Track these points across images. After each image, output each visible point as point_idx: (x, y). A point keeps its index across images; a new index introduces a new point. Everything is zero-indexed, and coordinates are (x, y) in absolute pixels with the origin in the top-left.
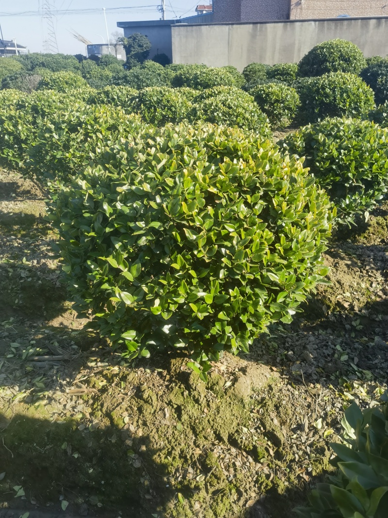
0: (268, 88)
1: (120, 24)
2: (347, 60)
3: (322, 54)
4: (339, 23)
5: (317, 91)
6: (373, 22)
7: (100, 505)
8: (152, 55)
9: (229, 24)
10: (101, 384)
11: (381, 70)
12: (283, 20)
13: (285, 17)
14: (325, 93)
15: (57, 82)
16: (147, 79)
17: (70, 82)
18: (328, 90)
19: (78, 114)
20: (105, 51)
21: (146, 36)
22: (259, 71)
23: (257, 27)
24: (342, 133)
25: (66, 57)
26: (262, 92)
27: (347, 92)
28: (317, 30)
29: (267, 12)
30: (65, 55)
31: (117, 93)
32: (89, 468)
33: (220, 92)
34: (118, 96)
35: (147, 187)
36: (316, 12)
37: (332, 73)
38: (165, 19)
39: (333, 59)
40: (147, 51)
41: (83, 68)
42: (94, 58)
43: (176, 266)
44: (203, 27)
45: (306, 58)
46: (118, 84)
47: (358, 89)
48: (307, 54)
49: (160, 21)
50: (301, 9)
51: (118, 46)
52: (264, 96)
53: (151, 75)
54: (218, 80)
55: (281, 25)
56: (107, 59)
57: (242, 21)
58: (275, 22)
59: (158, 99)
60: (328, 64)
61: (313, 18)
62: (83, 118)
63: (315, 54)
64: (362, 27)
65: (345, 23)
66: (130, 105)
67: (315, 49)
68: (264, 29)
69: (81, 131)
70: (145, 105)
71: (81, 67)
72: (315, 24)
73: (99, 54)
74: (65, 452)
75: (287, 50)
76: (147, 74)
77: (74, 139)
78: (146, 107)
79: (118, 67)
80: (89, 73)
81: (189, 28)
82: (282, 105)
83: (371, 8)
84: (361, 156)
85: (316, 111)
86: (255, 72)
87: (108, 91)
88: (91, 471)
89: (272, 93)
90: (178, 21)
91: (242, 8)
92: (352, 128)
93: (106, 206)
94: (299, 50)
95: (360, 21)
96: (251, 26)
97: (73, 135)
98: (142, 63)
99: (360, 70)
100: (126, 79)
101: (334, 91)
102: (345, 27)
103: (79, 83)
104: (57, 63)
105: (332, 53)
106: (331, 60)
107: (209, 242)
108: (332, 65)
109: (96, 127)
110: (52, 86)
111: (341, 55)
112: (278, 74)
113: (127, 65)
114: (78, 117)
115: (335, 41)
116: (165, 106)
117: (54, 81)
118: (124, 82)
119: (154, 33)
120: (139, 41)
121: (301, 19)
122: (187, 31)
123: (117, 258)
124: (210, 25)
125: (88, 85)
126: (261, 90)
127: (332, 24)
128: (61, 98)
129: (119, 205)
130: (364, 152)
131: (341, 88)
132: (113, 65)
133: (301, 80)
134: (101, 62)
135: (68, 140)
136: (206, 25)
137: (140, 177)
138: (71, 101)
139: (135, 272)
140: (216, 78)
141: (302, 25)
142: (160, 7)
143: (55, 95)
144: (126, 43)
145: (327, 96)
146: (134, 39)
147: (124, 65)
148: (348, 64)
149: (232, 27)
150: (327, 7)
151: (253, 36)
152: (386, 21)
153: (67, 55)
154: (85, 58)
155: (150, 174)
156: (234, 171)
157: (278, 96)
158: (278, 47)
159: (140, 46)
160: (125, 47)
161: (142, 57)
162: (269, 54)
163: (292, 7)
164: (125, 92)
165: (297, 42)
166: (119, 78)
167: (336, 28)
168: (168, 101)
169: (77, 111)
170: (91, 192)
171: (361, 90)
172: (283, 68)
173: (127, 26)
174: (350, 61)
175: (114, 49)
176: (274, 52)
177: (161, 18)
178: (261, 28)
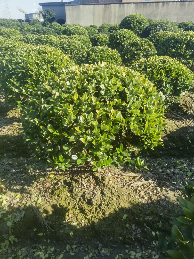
0: (98, 36)
1: (40, 4)
3: (129, 20)
4: (145, 4)
5: (114, 37)
6: (161, 4)
7: (16, 154)
8: (56, 19)
9: (93, 5)
10: (17, 127)
11: (152, 27)
12: (119, 3)
13: (120, 1)
15: (7, 33)
16: (48, 31)
17: (13, 33)
18: (118, 37)
19: (8, 44)
20: (35, 17)
21: (53, 10)
23: (106, 6)
25: (13, 21)
26: (96, 37)
28: (135, 8)
30: (13, 19)
31: (31, 37)
32: (13, 145)
33: (75, 37)
34: (31, 39)
35: (20, 61)
38: (64, 2)
39: (134, 22)
40: (54, 17)
41: (22, 26)
42: (27, 21)
43: (29, 81)
44: (80, 6)
45: (122, 22)
46: (35, 34)
47: (130, 36)
52: (97, 39)
53: (50, 29)
55: (118, 5)
56: (34, 21)
58: (115, 4)
59: (46, 40)
60: (131, 25)
61: (133, 2)
62: (10, 46)
63: (126, 20)
64: (156, 6)
65: (148, 4)
66: (35, 42)
67: (126, 18)
68: (110, 7)
69: (9, 50)
70: (41, 42)
71: (21, 26)
72: (134, 5)
73: (31, 18)
74: (5, 142)
75: (121, 17)
76: (48, 29)
77: (7, 53)
78: (42, 43)
79: (39, 25)
80: (23, 29)
81: (74, 6)
82: (104, 43)
85: (114, 46)
87: (27, 37)
88: (13, 146)
89: (100, 38)
90: (69, 3)
93: (9, 66)
95: (155, 3)
96: (104, 5)
97: (6, 52)
98: (51, 23)
100: (38, 32)
102: (148, 6)
103: (17, 34)
104: (9, 23)
105: (133, 20)
107: (36, 75)
108: (133, 25)
109: (14, 48)
110: (4, 35)
111: (137, 20)
113: (44, 24)
114: (8, 45)
116: (49, 43)
117: (5, 33)
118: (37, 33)
119: (57, 8)
120: (50, 12)
121: (128, 2)
122: (73, 8)
123: (13, 80)
124: (84, 5)
125: (21, 34)
126: (95, 37)
127: (142, 5)
128: (5, 40)
129: (13, 66)
131: (124, 36)
132: (36, 24)
134: (31, 23)
135: (5, 53)
136: (82, 5)
137: (19, 58)
138: (9, 41)
139: (19, 84)
140: (79, 31)
141: (128, 5)
143: (3, 39)
144: (43, 13)
145: (118, 39)
146: (47, 12)
147: (42, 24)
148: (140, 25)
149: (95, 6)
151: (105, 10)
152: (167, 4)
153: (14, 20)
154: (23, 21)
155: (21, 58)
156: (44, 57)
157: (102, 39)
158: (117, 16)
159: (50, 15)
160: (43, 15)
161: (51, 20)
162: (112, 19)
164: (34, 37)
166: (35, 31)
167: (144, 7)
168: (51, 41)
169: (8, 43)
170: (6, 63)
172: (114, 26)
173: (44, 5)
174: (141, 23)
175: (39, 16)
176: (115, 18)
177: (61, 1)
178: (108, 7)
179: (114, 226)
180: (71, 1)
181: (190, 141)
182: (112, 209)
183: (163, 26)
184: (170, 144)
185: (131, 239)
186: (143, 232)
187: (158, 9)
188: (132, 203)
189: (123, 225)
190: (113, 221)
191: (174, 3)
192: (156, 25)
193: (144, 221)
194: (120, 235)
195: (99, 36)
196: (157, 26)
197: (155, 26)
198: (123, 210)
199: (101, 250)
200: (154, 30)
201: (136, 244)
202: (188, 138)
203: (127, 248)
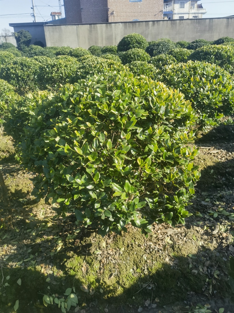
1: (11, 25)
2: (139, 43)
3: (128, 41)
4: (134, 24)
5: (128, 56)
6: (151, 23)
8: (33, 42)
9: (76, 25)
11: (155, 47)
13: (105, 20)
14: (131, 57)
21: (28, 31)
22: (97, 50)
23: (92, 26)
24: (137, 65)
27: (139, 56)
28: (123, 27)
29: (96, 18)
36: (122, 18)
37: (133, 49)
38: (36, 22)
40: (30, 40)
45: (120, 43)
48: (121, 41)
49: (34, 23)
50: (114, 16)
51: (7, 37)
54: (82, 53)
55: (104, 25)
57: (83, 23)
58: (101, 24)
60: (131, 45)
61: (121, 21)
64: (146, 26)
65: (137, 23)
67: (124, 38)
68: (95, 27)
72: (122, 25)
75: (109, 38)
81: (54, 27)
83: (149, 16)
84: (143, 71)
86: (95, 50)
90: (46, 23)
91: (82, 16)
92: (140, 64)
94: (116, 39)
95: (144, 22)
96: (89, 25)
99: (146, 48)
101: (135, 56)
102: (137, 26)
105: (132, 40)
106: (132, 43)
108: (133, 46)
111: (137, 41)
112: (108, 51)
115: (133, 34)
119: (32, 29)
120: (24, 34)
121: (115, 22)
122: (53, 29)
124: (67, 25)
127: (131, 24)
130: (144, 70)
131: (137, 55)
133: (120, 53)
136: (64, 25)
141: (115, 25)
142: (32, 15)
144: (17, 35)
146: (21, 33)
149: (78, 26)
150: (127, 15)
151: (90, 31)
152: (157, 23)
158: (104, 37)
159: (25, 37)
160: (16, 38)
161: (28, 43)
162: (100, 41)
163: (109, 15)
165: (114, 34)
167: (133, 27)
171: (145, 55)
172: (110, 48)
173: (15, 26)
174: (141, 44)
175: (5, 39)
176: (102, 40)
177: (33, 21)
178: (94, 27)
179: (206, 178)
180: (48, 21)
181: (233, 132)
182: (202, 167)
183: (166, 45)
184: (218, 135)
185: (220, 183)
186: (227, 179)
187: (149, 28)
188: (215, 163)
189: (212, 176)
190: (204, 175)
191: (165, 21)
192: (158, 44)
193: (226, 172)
194: (212, 183)
195: (108, 57)
196: (159, 46)
197: (157, 46)
198: (210, 167)
199: (201, 193)
200: (157, 50)
201: (224, 186)
202: (231, 129)
203: (219, 190)
